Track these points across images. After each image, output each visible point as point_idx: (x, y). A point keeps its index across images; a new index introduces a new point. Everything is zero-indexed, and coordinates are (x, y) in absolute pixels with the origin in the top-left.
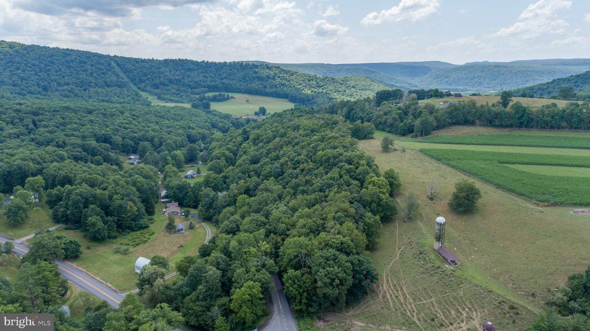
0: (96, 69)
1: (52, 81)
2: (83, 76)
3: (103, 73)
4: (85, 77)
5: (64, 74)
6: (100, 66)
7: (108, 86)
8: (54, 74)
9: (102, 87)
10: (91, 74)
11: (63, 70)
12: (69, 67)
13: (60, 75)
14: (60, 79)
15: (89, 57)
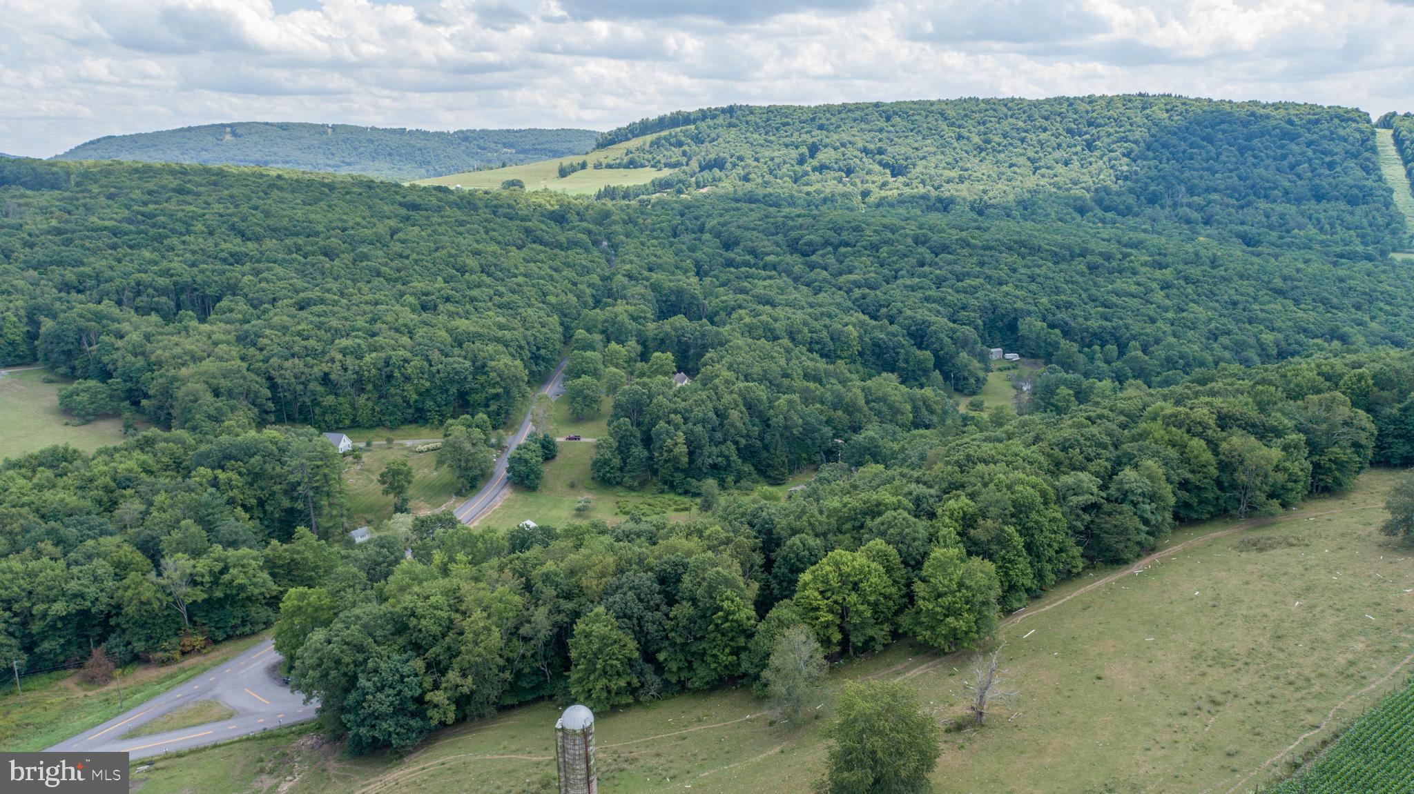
0: (1314, 152)
1: (1181, 181)
2: (1264, 172)
3: (1331, 166)
4: (1270, 174)
5: (1217, 166)
6: (1331, 146)
7: (1319, 197)
8: (1197, 165)
9: (1299, 201)
10: (1292, 167)
11: (1223, 158)
12: (1242, 150)
13: (1208, 169)
14: (1201, 177)
15: (1317, 121)
